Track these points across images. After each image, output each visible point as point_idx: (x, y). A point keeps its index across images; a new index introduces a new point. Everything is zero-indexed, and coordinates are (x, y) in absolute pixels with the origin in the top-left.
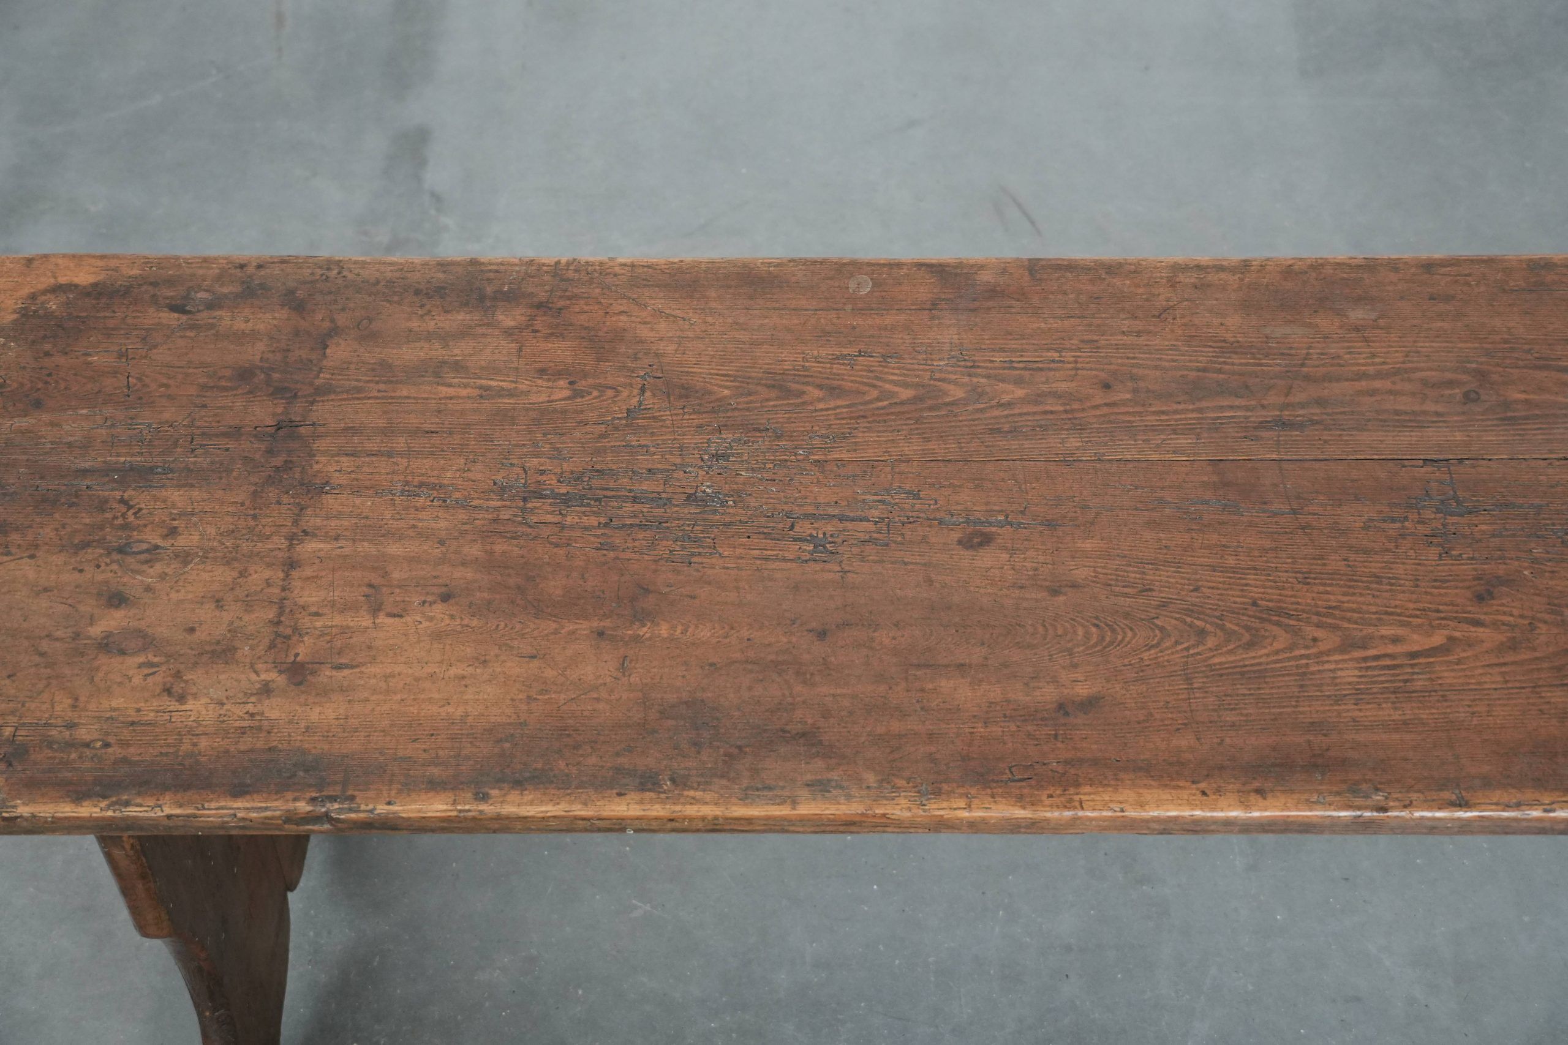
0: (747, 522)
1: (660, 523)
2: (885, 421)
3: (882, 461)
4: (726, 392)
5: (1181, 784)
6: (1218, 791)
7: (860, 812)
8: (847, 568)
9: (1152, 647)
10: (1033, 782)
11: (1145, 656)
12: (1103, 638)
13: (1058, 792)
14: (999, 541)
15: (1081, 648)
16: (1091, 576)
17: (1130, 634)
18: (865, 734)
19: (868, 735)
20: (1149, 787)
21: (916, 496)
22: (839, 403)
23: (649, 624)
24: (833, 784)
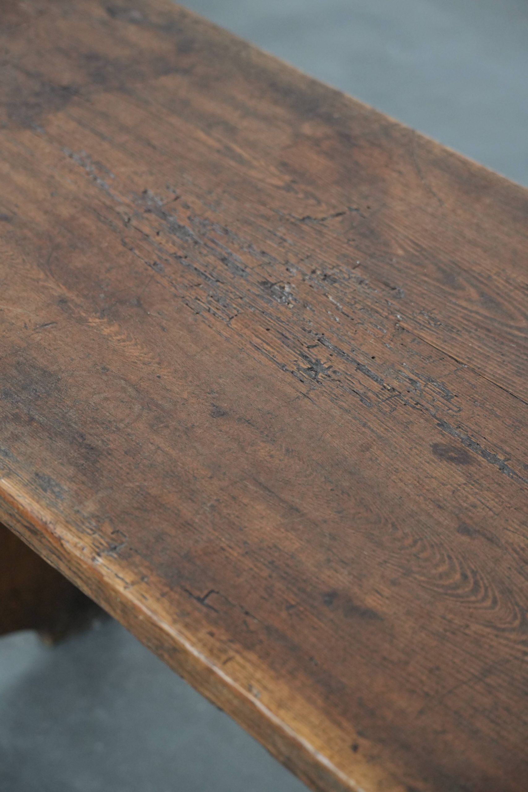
0: (282, 322)
1: (218, 281)
2: (502, 343)
3: (457, 361)
4: (400, 252)
5: (345, 724)
6: (371, 759)
7: (44, 519)
8: (311, 395)
9: (495, 628)
10: (214, 615)
11: (474, 627)
12: (457, 587)
13: (224, 638)
14: (473, 468)
15: (423, 578)
16: (519, 546)
17: (488, 603)
18: (137, 484)
19: (138, 486)
20: (309, 700)
21: (448, 397)
22: (482, 311)
23: (105, 320)
24: (57, 489)
